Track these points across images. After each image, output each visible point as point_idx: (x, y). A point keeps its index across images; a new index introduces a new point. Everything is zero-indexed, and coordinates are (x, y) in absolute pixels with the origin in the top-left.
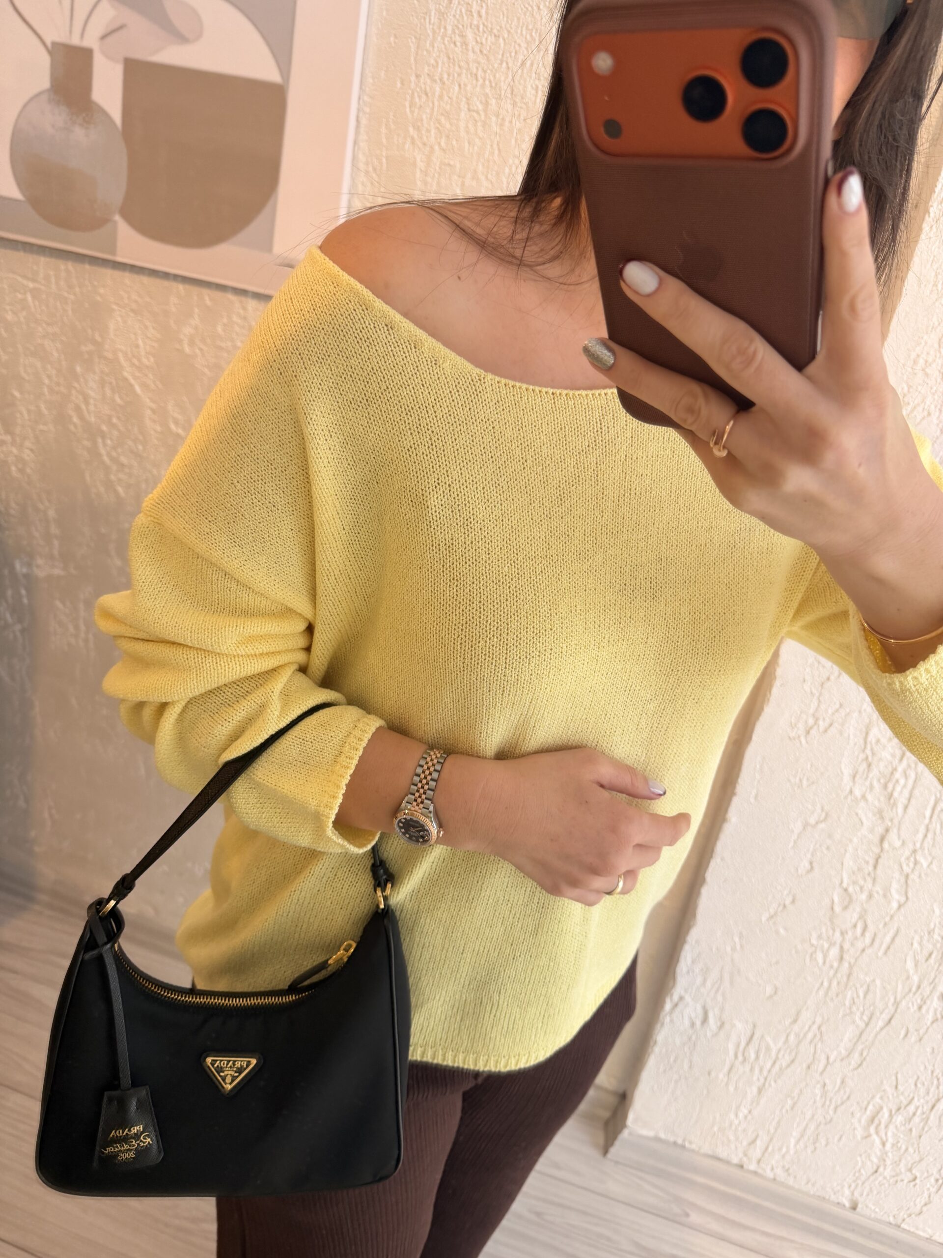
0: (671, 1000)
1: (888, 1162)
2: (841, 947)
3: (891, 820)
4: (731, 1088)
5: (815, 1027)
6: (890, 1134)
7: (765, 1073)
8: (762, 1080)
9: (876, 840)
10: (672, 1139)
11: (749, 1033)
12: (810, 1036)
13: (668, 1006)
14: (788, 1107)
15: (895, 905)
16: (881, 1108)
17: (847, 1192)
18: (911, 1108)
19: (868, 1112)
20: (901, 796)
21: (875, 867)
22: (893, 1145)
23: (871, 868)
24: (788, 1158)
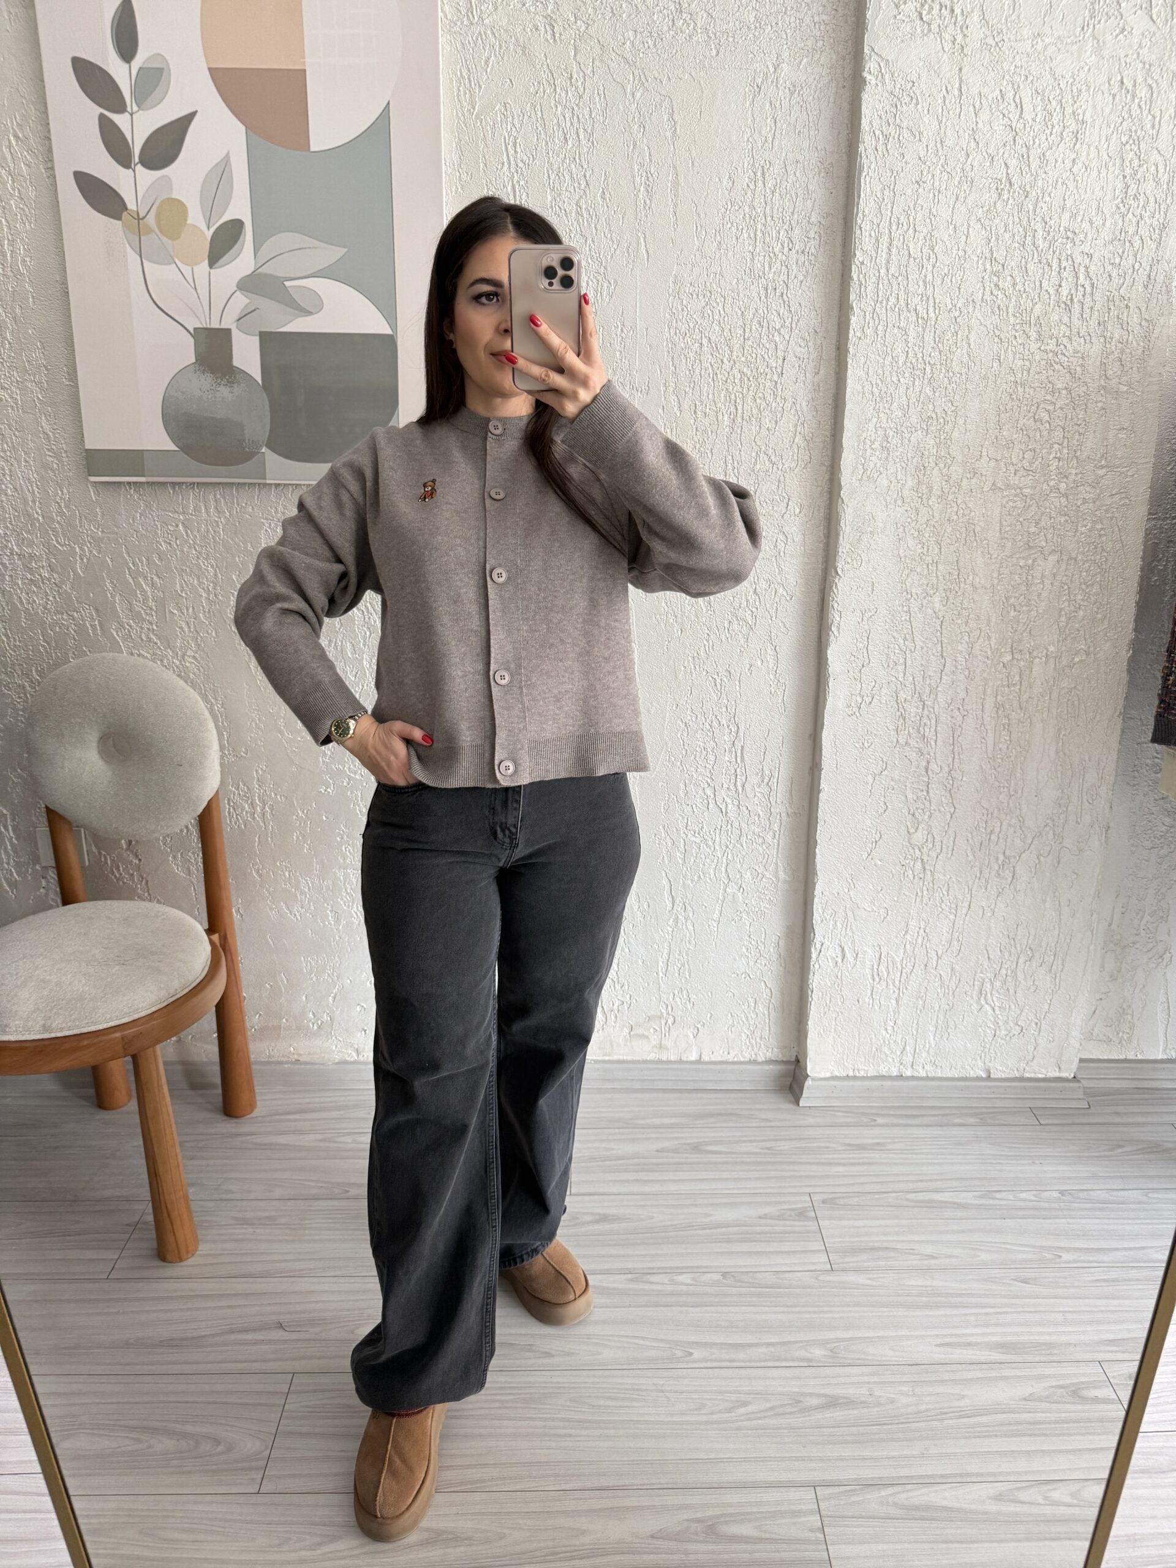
0: (815, 950)
1: (1001, 1024)
2: (922, 860)
3: (929, 754)
4: (877, 1008)
5: (922, 931)
6: (995, 999)
7: (897, 982)
8: (897, 992)
9: (924, 773)
10: (845, 1075)
11: (877, 956)
12: (920, 940)
13: (814, 955)
14: (920, 1007)
15: (948, 817)
16: (984, 980)
17: (981, 1064)
18: (1004, 972)
19: (976, 988)
20: (929, 734)
21: (928, 792)
22: (1000, 1007)
23: (925, 793)
24: (932, 1052)
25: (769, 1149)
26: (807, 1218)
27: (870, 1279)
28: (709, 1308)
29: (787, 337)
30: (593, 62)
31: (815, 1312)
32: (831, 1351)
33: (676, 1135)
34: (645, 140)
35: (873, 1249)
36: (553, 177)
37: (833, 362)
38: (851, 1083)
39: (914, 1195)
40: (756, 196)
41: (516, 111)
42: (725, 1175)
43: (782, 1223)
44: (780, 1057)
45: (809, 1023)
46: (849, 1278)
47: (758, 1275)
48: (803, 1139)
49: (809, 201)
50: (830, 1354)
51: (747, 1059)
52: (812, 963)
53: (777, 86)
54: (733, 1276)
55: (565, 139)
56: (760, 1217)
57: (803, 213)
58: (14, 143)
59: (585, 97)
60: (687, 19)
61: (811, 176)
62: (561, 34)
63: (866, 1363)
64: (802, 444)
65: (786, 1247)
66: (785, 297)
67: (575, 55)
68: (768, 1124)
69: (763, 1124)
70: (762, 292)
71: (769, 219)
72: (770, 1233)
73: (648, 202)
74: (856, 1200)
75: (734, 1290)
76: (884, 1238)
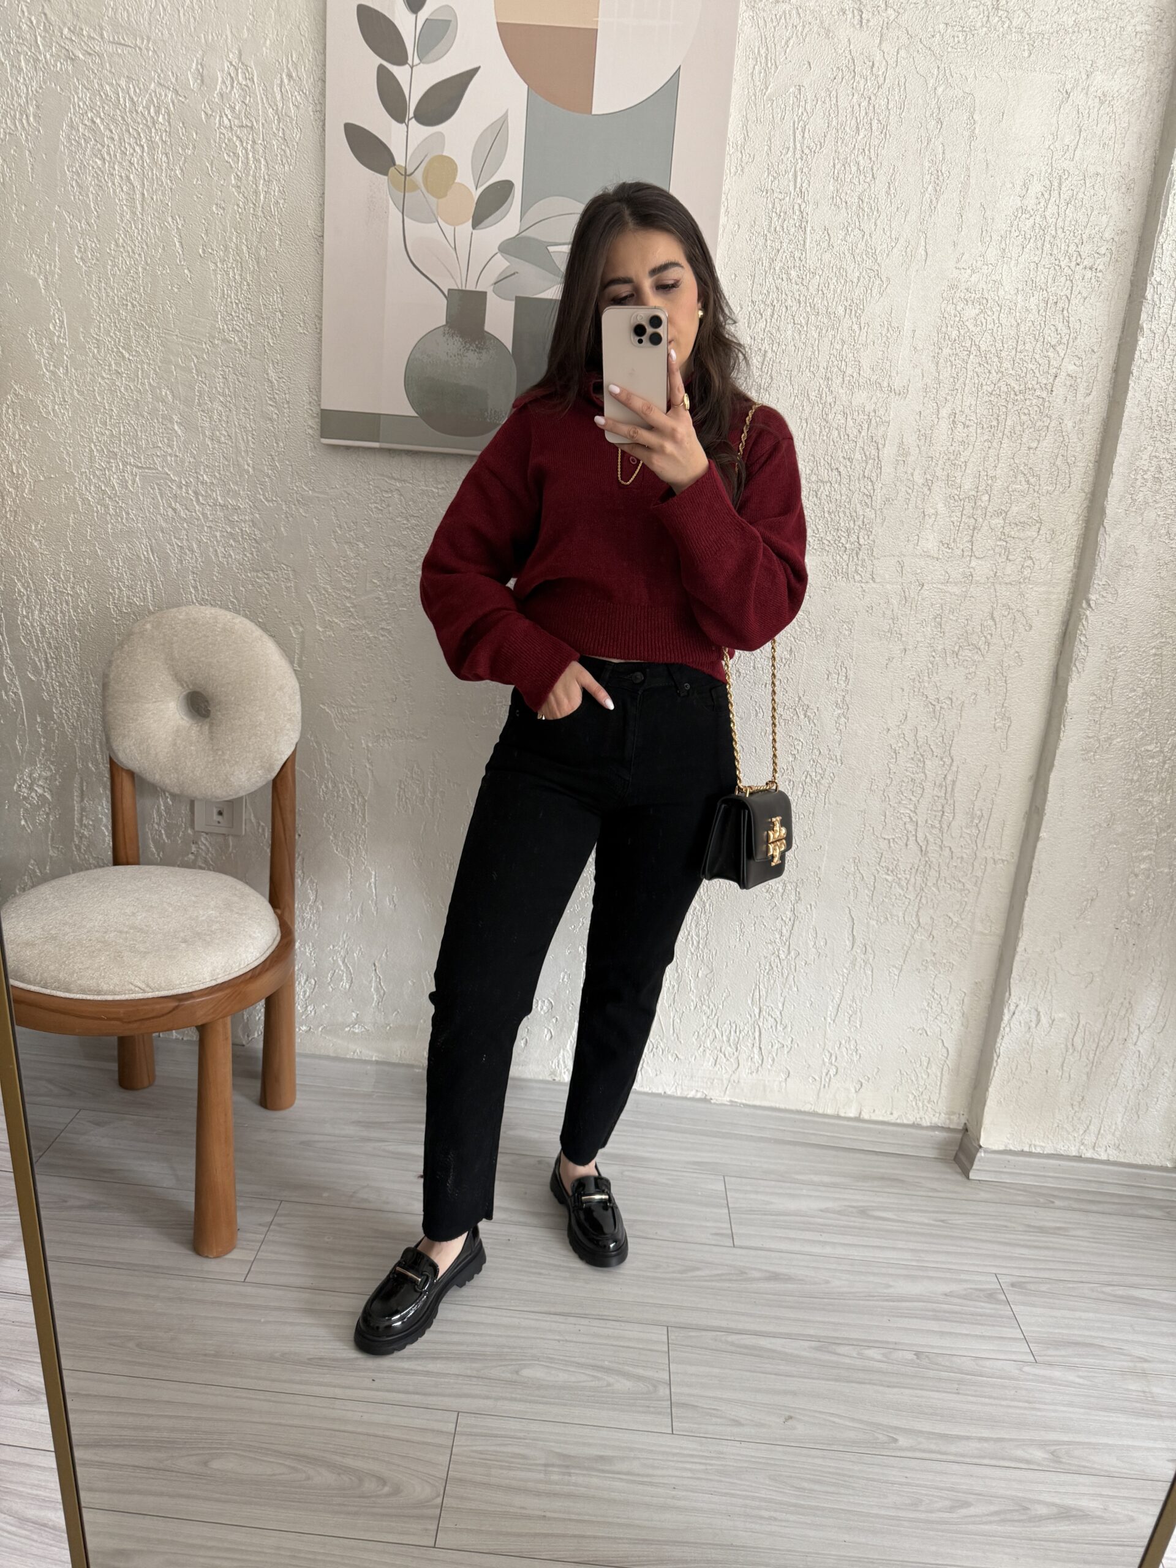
0: (1009, 1010)
3: (1162, 810)
4: (1066, 1081)
5: (1126, 1003)
7: (1091, 1056)
8: (1090, 1065)
9: (1153, 830)
10: (1018, 1148)
11: (1075, 1024)
12: (1123, 1012)
13: (1006, 1018)
14: (1112, 1084)
17: (1168, 1153)
23: (1152, 852)
24: (1117, 1134)
25: (942, 1221)
26: (998, 1302)
27: (1079, 1377)
28: (907, 1391)
29: (1062, 355)
30: (898, 53)
31: (1025, 1408)
32: (1052, 1453)
33: (837, 1196)
34: (941, 139)
35: (1077, 1344)
36: (837, 167)
37: (1107, 384)
38: (1027, 1159)
39: (1111, 1288)
40: (1049, 206)
41: (810, 96)
42: (900, 1245)
43: (972, 1303)
44: (947, 1124)
45: (990, 1089)
46: (1057, 1373)
47: (954, 1359)
48: (979, 1215)
49: (1105, 216)
50: (1051, 1457)
51: (911, 1123)
52: (1003, 1025)
53: (1087, 94)
54: (927, 1356)
55: (857, 127)
56: (946, 1295)
57: (1097, 229)
58: (286, 81)
59: (885, 86)
60: (1003, 16)
61: (1109, 191)
62: (868, 21)
63: (1093, 1471)
64: (1064, 468)
65: (978, 1330)
66: (1065, 312)
67: (880, 43)
68: (936, 1194)
69: (931, 1194)
70: (1042, 305)
71: (1060, 231)
72: (960, 1313)
73: (934, 201)
74: (1048, 1286)
75: (931, 1373)
76: (1087, 1333)
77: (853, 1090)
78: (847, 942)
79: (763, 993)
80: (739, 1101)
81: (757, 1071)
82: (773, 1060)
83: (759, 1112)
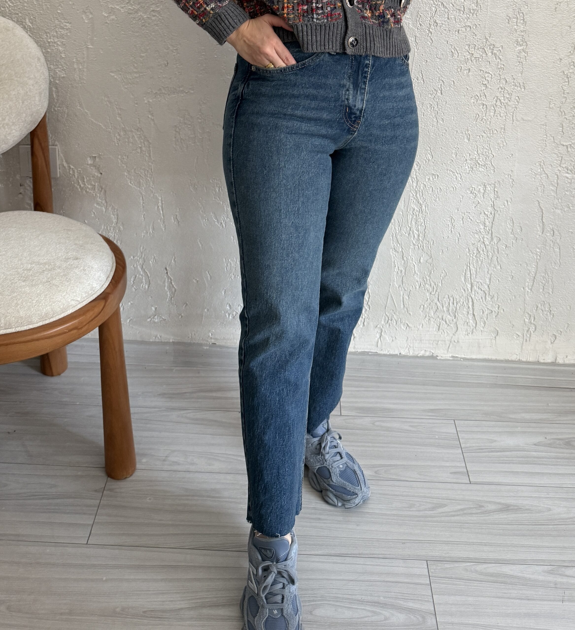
77: (550, 343)
78: (538, 227)
79: (473, 271)
80: (459, 356)
81: (472, 333)
82: (485, 323)
83: (476, 363)
